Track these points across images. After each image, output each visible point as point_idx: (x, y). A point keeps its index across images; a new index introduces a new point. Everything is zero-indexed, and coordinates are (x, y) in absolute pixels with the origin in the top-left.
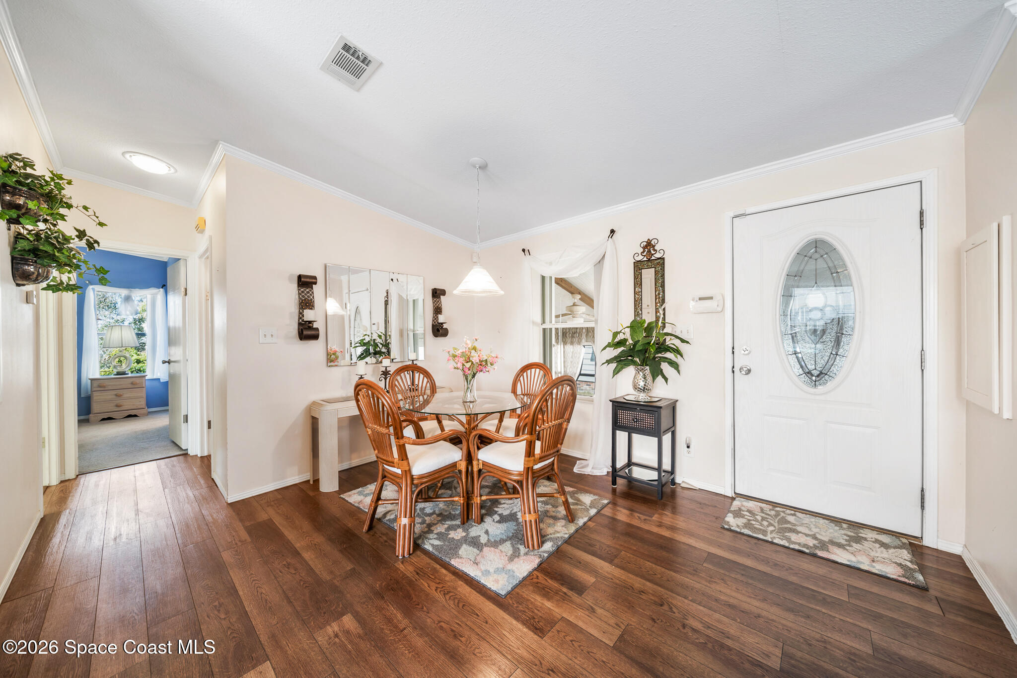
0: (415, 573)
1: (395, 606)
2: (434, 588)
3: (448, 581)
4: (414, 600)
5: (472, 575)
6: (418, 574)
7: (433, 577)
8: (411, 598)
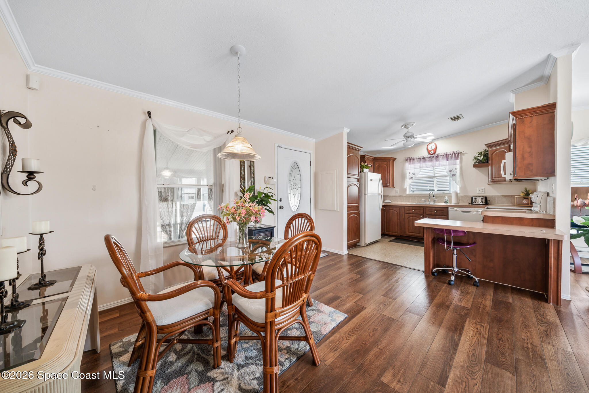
0: (335, 351)
1: (366, 356)
2: (347, 341)
3: (341, 335)
4: (359, 348)
5: (335, 325)
6: (336, 350)
7: (338, 342)
8: (358, 350)
